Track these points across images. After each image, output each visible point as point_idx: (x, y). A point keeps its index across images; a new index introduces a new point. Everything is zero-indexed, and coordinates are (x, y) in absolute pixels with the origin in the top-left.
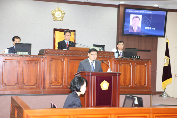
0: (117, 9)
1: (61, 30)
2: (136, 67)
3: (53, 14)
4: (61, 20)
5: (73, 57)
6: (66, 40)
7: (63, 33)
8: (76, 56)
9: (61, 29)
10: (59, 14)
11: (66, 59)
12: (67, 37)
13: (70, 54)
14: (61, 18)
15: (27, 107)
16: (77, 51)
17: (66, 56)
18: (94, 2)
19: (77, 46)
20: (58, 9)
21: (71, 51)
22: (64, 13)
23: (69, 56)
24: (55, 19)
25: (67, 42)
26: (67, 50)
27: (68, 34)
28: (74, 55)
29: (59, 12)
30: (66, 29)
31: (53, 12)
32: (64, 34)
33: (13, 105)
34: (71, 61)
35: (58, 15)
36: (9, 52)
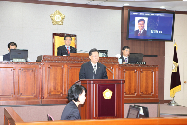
0: (121, 11)
1: (61, 35)
3: (52, 18)
4: (61, 24)
5: (73, 63)
6: (67, 45)
7: (63, 38)
8: (76, 62)
9: (60, 33)
10: (59, 18)
11: (66, 66)
13: (71, 61)
14: (61, 22)
15: (20, 120)
16: (78, 57)
17: (66, 63)
18: (96, 5)
19: (77, 52)
20: (57, 12)
21: (71, 57)
22: (65, 17)
23: (69, 63)
24: (55, 23)
25: (68, 48)
26: (67, 56)
28: (74, 61)
29: (58, 16)
30: (66, 34)
31: (52, 15)
32: (65, 39)
33: (6, 118)
34: (71, 69)
35: (57, 18)
36: (4, 60)
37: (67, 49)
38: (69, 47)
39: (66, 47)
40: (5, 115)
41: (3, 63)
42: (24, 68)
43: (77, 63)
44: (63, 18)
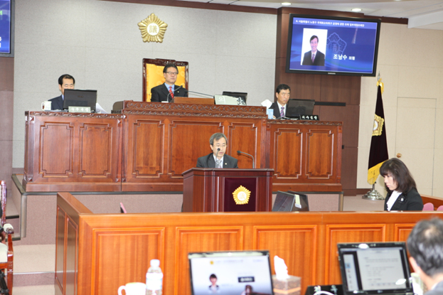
0: (275, 17)
1: (158, 62)
2: (310, 137)
3: (142, 29)
4: (160, 40)
5: (181, 117)
6: (169, 82)
7: (163, 67)
8: (187, 115)
9: (158, 59)
10: (155, 29)
11: (167, 121)
12: (169, 76)
13: (176, 112)
14: (159, 36)
16: (190, 105)
17: (168, 116)
18: (228, 3)
19: (190, 96)
20: (152, 18)
21: (177, 104)
22: (166, 27)
23: (174, 116)
24: (147, 39)
25: (171, 87)
26: (169, 104)
27: (171, 69)
28: (183, 113)
29: (154, 24)
30: (168, 60)
31: (142, 24)
34: (177, 126)
35: (153, 29)
36: (53, 108)
37: (169, 89)
38: (173, 86)
39: (168, 86)
40: (58, 206)
41: (51, 114)
42: (90, 124)
43: (188, 117)
44: (164, 30)
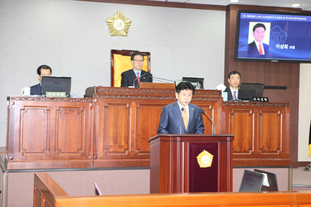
1: (125, 53)
2: (261, 117)
3: (110, 25)
4: (125, 34)
5: (146, 100)
8: (151, 98)
9: (124, 50)
10: (121, 24)
11: (133, 104)
12: (136, 64)
13: (142, 96)
14: (125, 31)
15: (63, 194)
16: (154, 89)
17: (134, 99)
18: (183, 2)
19: (154, 81)
20: (118, 15)
21: (142, 89)
22: (130, 23)
23: (140, 99)
24: (114, 33)
25: (138, 73)
26: (135, 88)
28: (148, 96)
29: (120, 21)
31: (109, 20)
33: (37, 189)
34: (143, 108)
35: (119, 25)
40: (35, 186)
41: (30, 99)
42: (65, 107)
43: (153, 100)
44: (128, 25)
